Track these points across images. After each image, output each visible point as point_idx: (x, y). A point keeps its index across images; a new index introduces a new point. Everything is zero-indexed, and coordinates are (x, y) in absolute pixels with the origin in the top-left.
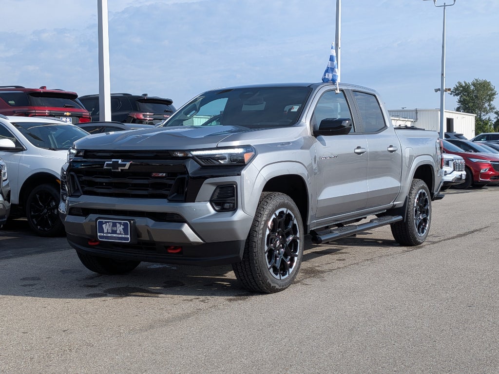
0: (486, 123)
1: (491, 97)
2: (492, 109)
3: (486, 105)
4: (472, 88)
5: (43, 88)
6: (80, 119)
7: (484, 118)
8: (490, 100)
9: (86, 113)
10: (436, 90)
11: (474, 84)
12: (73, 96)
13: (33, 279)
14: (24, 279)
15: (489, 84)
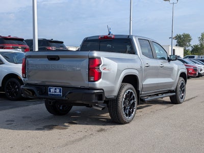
0: (187, 51)
1: (190, 41)
2: (190, 45)
3: (188, 43)
4: (182, 36)
5: (9, 36)
6: (25, 50)
7: (187, 49)
8: (189, 42)
9: (28, 47)
10: (170, 38)
11: (183, 35)
12: (22, 40)
13: (11, 121)
14: (7, 121)
15: (189, 35)
